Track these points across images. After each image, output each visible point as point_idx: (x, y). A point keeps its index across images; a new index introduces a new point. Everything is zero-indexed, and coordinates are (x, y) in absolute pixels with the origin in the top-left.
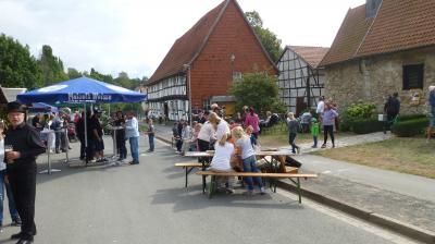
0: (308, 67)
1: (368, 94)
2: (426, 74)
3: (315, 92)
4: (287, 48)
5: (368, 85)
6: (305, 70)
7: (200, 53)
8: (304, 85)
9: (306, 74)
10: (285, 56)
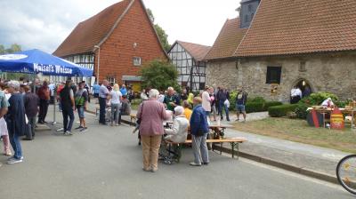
0: (193, 59)
1: (240, 84)
2: (282, 74)
3: (196, 79)
4: (176, 43)
5: (241, 77)
6: (190, 61)
7: (109, 38)
8: (189, 72)
9: (190, 64)
10: (175, 49)
